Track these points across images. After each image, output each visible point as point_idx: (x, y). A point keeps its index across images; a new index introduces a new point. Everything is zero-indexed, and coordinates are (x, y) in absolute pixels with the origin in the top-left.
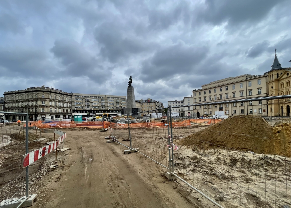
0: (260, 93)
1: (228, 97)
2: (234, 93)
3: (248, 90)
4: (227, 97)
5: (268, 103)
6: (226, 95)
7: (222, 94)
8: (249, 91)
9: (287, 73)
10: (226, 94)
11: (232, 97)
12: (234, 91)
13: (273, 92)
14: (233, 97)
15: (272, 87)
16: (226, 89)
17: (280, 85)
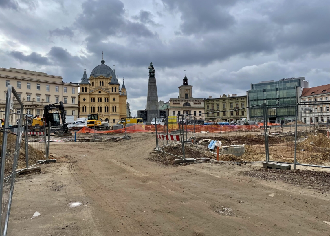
0: (73, 102)
1: (39, 101)
2: (48, 96)
3: (64, 96)
4: (37, 100)
5: (80, 114)
6: (37, 96)
7: (31, 94)
8: (64, 98)
9: (99, 91)
10: (36, 94)
11: (45, 101)
12: (48, 93)
13: (85, 104)
14: (47, 101)
15: (84, 100)
16: (37, 88)
17: (90, 99)
